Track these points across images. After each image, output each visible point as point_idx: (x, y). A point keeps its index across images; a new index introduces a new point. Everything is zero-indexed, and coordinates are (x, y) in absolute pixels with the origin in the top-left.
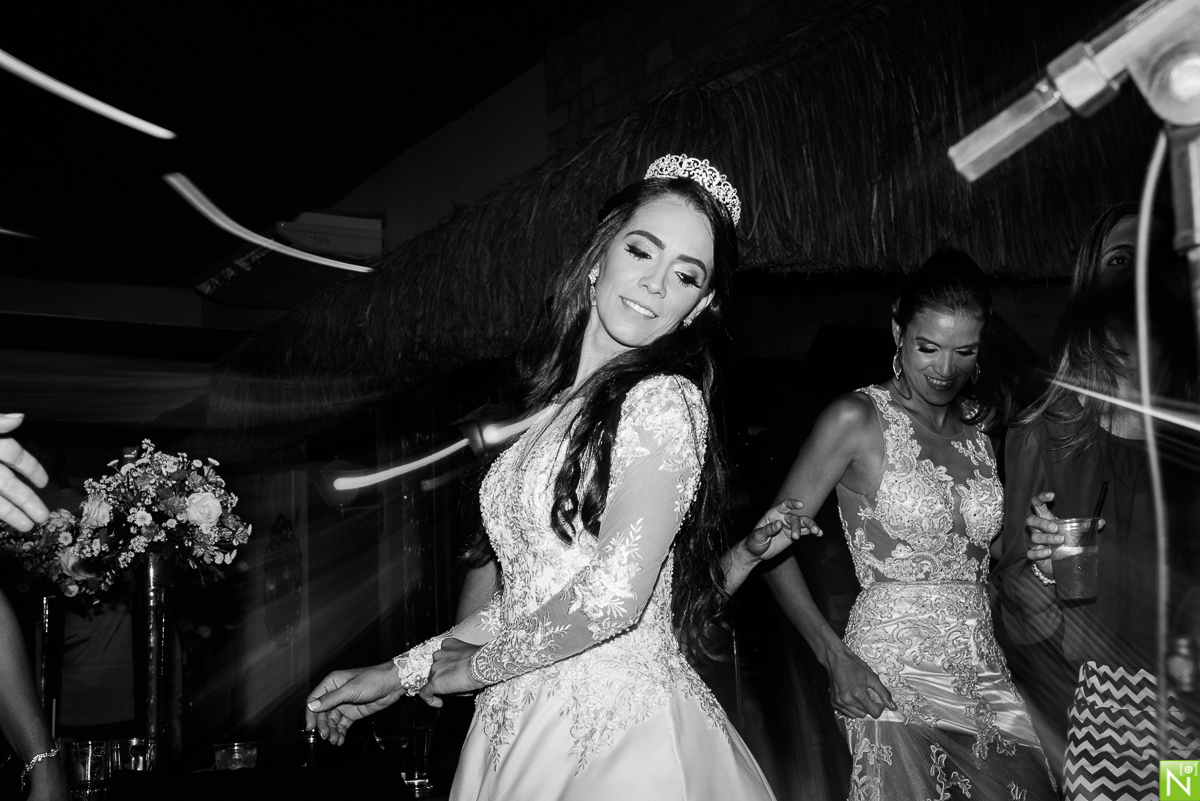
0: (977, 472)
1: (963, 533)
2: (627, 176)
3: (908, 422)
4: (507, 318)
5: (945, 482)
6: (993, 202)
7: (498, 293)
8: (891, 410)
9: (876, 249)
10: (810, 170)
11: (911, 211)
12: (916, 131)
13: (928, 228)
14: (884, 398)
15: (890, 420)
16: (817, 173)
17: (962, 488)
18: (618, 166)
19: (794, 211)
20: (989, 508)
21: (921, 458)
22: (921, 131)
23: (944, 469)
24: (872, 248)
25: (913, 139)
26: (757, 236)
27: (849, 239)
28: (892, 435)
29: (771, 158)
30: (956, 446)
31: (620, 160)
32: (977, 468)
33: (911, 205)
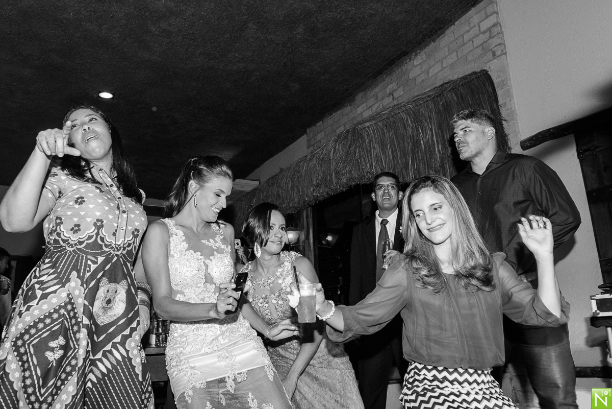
0: (215, 253)
1: (212, 282)
2: (333, 154)
3: (182, 233)
4: (296, 200)
5: (201, 259)
6: (446, 163)
7: (293, 193)
8: (174, 229)
9: (411, 176)
10: (390, 152)
11: (421, 166)
12: (422, 141)
13: (427, 171)
14: (172, 223)
15: (173, 233)
16: (392, 153)
17: (208, 261)
18: (330, 152)
19: (385, 164)
20: (222, 268)
21: (188, 249)
22: (423, 142)
23: (199, 253)
24: (410, 177)
25: (421, 144)
26: (374, 171)
27: (403, 173)
28: (173, 240)
29: (378, 148)
30: (204, 242)
31: (331, 150)
32: (215, 250)
33: (421, 164)
